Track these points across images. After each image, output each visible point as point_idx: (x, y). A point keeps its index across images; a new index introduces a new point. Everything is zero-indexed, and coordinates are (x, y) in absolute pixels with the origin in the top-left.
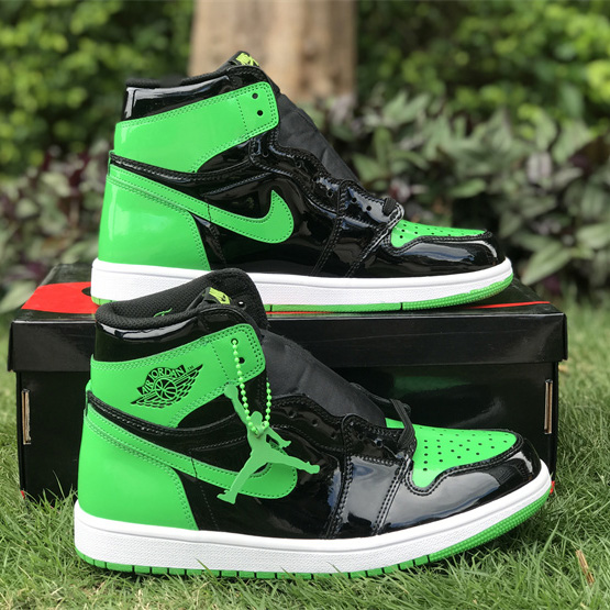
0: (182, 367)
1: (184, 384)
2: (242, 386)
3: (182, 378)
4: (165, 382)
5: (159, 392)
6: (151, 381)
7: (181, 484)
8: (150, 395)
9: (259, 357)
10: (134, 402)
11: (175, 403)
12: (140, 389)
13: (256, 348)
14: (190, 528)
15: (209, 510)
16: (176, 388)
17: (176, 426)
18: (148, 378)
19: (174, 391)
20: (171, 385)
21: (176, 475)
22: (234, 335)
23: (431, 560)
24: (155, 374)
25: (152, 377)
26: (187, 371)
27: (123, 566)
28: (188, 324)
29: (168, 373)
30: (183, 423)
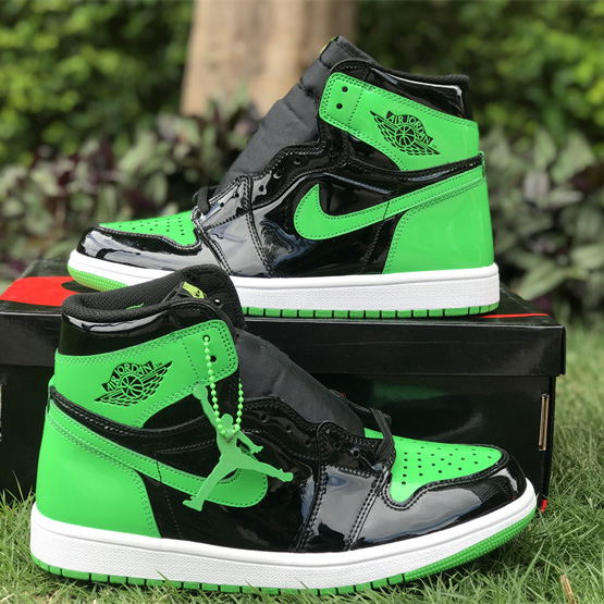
0: (150, 363)
1: (151, 382)
2: (213, 386)
3: (149, 375)
4: (131, 379)
5: (125, 390)
6: (117, 377)
7: (144, 488)
8: (115, 392)
9: (232, 356)
10: (98, 400)
11: (141, 402)
12: (105, 386)
13: (229, 346)
14: (152, 535)
15: (172, 517)
16: (143, 385)
17: (141, 426)
18: (114, 374)
19: (140, 388)
20: (137, 382)
21: (139, 478)
22: (207, 332)
23: (406, 579)
24: (121, 370)
25: (118, 373)
26: (155, 368)
27: (79, 573)
28: (158, 317)
29: (135, 369)
30: (148, 424)
